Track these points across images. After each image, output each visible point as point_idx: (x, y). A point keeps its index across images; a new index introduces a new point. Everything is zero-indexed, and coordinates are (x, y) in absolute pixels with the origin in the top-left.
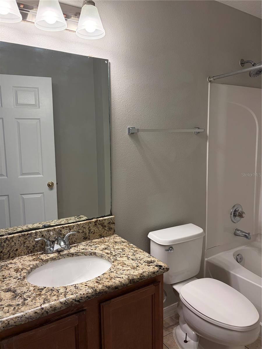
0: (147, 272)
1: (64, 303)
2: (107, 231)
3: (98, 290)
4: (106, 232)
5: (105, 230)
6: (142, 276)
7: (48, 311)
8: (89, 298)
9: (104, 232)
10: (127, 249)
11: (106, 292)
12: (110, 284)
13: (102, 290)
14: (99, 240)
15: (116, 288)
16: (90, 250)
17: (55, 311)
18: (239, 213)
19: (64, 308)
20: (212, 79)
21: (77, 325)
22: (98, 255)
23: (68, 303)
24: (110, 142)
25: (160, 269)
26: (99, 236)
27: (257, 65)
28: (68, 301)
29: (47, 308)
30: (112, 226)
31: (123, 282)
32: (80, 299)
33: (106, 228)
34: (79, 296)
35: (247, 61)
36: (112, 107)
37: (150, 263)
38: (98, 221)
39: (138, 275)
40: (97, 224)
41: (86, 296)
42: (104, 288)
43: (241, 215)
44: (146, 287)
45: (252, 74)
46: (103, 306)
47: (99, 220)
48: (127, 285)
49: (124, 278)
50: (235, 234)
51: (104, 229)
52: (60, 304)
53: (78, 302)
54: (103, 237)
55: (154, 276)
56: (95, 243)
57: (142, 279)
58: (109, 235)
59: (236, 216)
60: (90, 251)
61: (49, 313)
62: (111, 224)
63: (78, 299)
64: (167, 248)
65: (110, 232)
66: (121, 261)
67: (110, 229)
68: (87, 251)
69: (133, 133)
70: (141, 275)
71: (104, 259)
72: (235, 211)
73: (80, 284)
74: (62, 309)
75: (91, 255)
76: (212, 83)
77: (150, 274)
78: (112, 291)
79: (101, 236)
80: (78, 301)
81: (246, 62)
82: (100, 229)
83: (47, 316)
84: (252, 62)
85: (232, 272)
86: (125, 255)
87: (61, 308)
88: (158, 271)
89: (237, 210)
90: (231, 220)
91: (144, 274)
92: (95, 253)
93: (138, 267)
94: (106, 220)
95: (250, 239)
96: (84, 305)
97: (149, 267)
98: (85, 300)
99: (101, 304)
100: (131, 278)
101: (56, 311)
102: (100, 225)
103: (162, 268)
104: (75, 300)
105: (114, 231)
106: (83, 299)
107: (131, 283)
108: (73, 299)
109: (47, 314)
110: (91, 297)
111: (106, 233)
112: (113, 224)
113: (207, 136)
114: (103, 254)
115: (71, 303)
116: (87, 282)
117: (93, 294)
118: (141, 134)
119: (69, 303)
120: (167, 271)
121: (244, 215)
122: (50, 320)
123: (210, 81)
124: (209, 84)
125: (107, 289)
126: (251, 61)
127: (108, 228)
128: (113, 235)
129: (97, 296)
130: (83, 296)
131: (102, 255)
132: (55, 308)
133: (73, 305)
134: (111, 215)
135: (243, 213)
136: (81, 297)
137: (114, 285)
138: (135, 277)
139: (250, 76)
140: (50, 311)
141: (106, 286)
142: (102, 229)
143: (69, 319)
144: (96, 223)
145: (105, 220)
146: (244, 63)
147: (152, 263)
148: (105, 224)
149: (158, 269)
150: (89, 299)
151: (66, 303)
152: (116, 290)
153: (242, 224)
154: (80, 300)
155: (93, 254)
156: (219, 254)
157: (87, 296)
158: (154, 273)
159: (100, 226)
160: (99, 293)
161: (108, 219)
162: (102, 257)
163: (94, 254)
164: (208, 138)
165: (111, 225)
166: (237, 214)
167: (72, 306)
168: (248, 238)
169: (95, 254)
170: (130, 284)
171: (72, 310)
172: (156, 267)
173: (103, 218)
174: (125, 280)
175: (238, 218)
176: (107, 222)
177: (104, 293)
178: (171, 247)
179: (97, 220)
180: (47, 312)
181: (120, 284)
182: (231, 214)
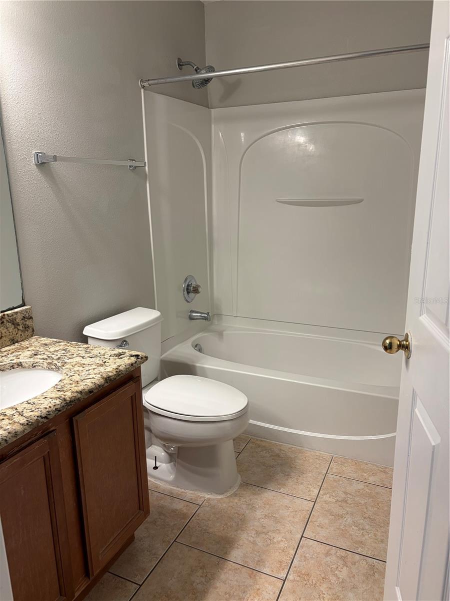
0: (123, 366)
1: (27, 424)
2: (22, 331)
3: (68, 399)
4: (20, 333)
5: (19, 330)
6: (119, 372)
7: (8, 439)
8: (59, 411)
9: (17, 334)
10: (72, 348)
11: (79, 399)
12: (80, 388)
13: (73, 398)
14: (13, 347)
15: (91, 391)
16: (8, 361)
17: (16, 437)
18: (193, 287)
19: (29, 430)
20: (146, 84)
21: (46, 453)
22: (27, 366)
23: (32, 423)
24: (8, 178)
25: (138, 358)
26: (9, 342)
27: (202, 72)
28: (31, 421)
29: (4, 435)
30: (28, 323)
31: (97, 382)
32: (47, 414)
33: (20, 327)
34: (45, 411)
35: (187, 62)
36: (3, 113)
37: (119, 356)
38: (6, 316)
39: (113, 370)
40: (5, 321)
41: (54, 409)
42: (75, 395)
43: (196, 290)
44: (126, 385)
45: (197, 84)
46: (77, 421)
47: (8, 315)
48: (103, 385)
49: (96, 378)
50: (191, 318)
51: (16, 330)
52: (21, 426)
53: (46, 419)
54: (17, 342)
55: (133, 369)
56: (10, 352)
57: (119, 375)
58: (26, 338)
59: (189, 293)
60: (10, 363)
61: (10, 442)
62: (26, 319)
63: (45, 415)
64: (119, 343)
65: (26, 332)
66: (75, 363)
67: (26, 328)
68: (5, 363)
69: (42, 164)
70: (117, 370)
71: (39, 369)
72: (188, 285)
73: (32, 399)
74: (26, 432)
75: (14, 368)
76: (146, 90)
77: (128, 366)
78: (87, 397)
79: (13, 342)
80: (46, 417)
81: (185, 62)
82: (11, 330)
83: (7, 446)
84: (194, 66)
85: (198, 365)
86: (75, 355)
87: (24, 431)
88: (136, 362)
89: (190, 284)
90: (183, 299)
91: (121, 368)
92: (21, 363)
93: (106, 364)
94: (19, 314)
95: (210, 320)
96: (50, 425)
97: (122, 359)
98: (54, 415)
99: (73, 418)
100: (105, 376)
101: (18, 437)
102: (9, 322)
103: (140, 357)
104: (41, 417)
105: (33, 331)
106: (51, 413)
107: (107, 382)
108: (38, 417)
109: (7, 443)
110: (61, 409)
111: (21, 335)
112: (30, 319)
113: (146, 174)
114: (35, 362)
115: (37, 422)
116: (43, 394)
117: (63, 404)
118: (56, 166)
119: (35, 423)
120: (147, 360)
121: (200, 290)
122: (7, 455)
123: (143, 87)
124: (142, 90)
125: (79, 395)
126: (192, 63)
127: (23, 327)
128: (31, 337)
129: (69, 407)
130: (50, 409)
131: (34, 364)
132: (15, 432)
133: (40, 424)
134: (24, 305)
135: (198, 286)
136: (48, 412)
137: (87, 388)
138: (110, 374)
139: (194, 87)
140: (10, 438)
141: (77, 392)
142: (13, 329)
143: (36, 446)
144: (3, 320)
145: (16, 313)
146: (182, 65)
147: (122, 355)
148: (17, 321)
149: (136, 359)
150: (59, 413)
151: (30, 423)
152: (91, 394)
153: (198, 302)
154: (48, 416)
155: (16, 366)
156: (174, 349)
157: (56, 409)
158: (132, 365)
159: (10, 324)
160: (70, 402)
161: (22, 311)
162: (35, 366)
163: (18, 365)
164: (148, 177)
165: (26, 321)
166: (191, 290)
167: (38, 426)
168: (208, 320)
169: (20, 365)
170: (106, 384)
171: (36, 435)
172: (131, 358)
173: (13, 311)
174: (98, 380)
175: (192, 295)
176: (20, 317)
177: (76, 401)
178: (125, 341)
179: (4, 315)
180: (6, 440)
181: (94, 386)
182: (184, 291)
